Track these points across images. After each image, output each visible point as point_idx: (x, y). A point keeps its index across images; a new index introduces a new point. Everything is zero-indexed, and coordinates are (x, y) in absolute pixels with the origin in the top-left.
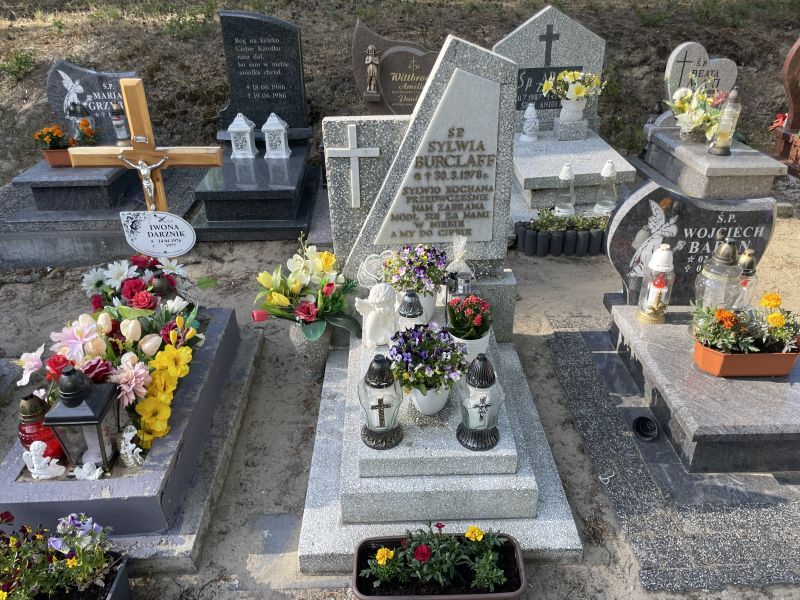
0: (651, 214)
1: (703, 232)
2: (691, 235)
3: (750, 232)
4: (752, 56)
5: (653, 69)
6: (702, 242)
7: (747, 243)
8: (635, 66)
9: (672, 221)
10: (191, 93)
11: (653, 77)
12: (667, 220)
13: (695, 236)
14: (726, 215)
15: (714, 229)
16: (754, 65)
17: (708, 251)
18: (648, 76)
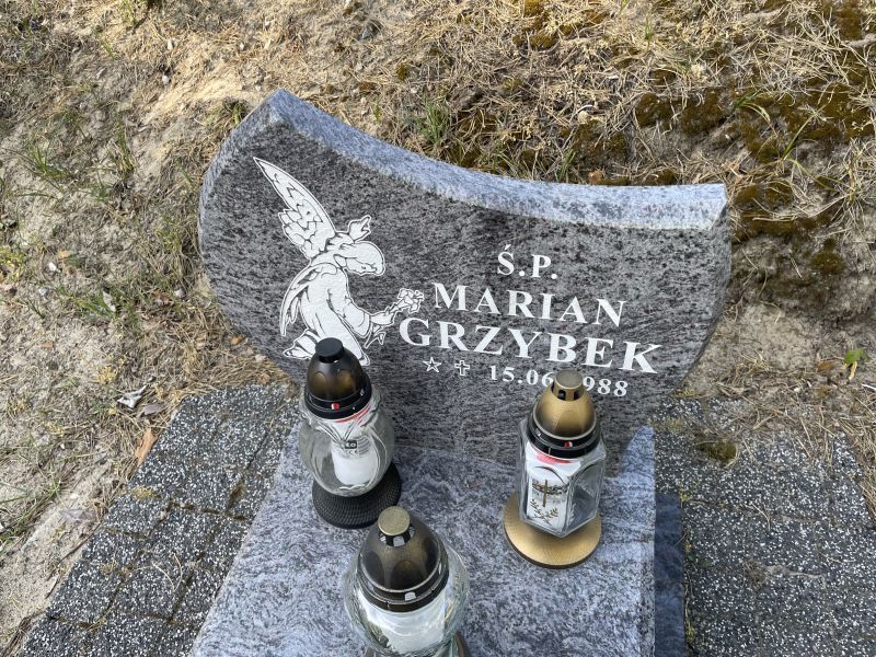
10: (692, 101)
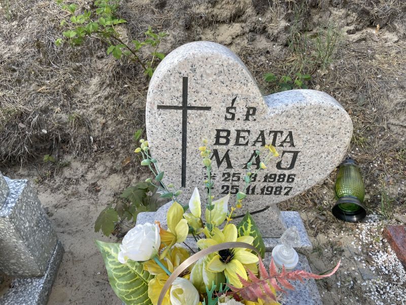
4: (393, 16)
5: (247, 30)
8: (224, 22)
11: (245, 43)
16: (394, 30)
18: (238, 41)
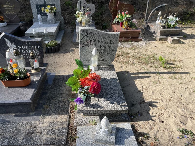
0: (6, 42)
1: (23, 47)
2: (21, 48)
3: (37, 47)
6: (25, 50)
7: (38, 50)
9: (13, 44)
12: (12, 43)
13: (22, 48)
14: (28, 42)
15: (26, 46)
17: (28, 52)
